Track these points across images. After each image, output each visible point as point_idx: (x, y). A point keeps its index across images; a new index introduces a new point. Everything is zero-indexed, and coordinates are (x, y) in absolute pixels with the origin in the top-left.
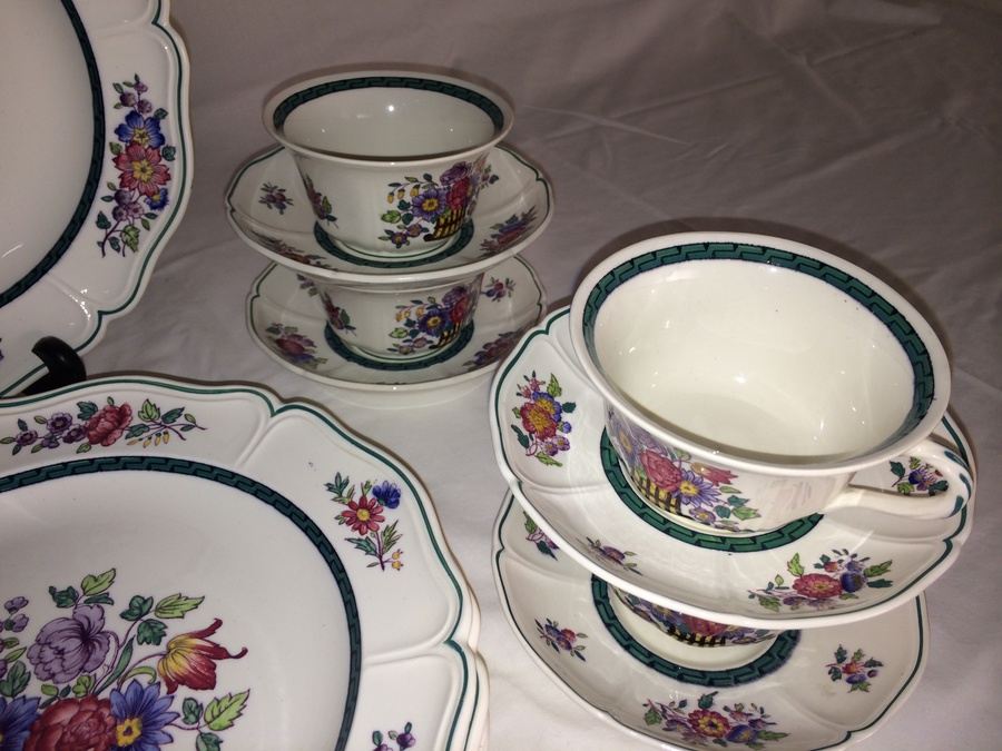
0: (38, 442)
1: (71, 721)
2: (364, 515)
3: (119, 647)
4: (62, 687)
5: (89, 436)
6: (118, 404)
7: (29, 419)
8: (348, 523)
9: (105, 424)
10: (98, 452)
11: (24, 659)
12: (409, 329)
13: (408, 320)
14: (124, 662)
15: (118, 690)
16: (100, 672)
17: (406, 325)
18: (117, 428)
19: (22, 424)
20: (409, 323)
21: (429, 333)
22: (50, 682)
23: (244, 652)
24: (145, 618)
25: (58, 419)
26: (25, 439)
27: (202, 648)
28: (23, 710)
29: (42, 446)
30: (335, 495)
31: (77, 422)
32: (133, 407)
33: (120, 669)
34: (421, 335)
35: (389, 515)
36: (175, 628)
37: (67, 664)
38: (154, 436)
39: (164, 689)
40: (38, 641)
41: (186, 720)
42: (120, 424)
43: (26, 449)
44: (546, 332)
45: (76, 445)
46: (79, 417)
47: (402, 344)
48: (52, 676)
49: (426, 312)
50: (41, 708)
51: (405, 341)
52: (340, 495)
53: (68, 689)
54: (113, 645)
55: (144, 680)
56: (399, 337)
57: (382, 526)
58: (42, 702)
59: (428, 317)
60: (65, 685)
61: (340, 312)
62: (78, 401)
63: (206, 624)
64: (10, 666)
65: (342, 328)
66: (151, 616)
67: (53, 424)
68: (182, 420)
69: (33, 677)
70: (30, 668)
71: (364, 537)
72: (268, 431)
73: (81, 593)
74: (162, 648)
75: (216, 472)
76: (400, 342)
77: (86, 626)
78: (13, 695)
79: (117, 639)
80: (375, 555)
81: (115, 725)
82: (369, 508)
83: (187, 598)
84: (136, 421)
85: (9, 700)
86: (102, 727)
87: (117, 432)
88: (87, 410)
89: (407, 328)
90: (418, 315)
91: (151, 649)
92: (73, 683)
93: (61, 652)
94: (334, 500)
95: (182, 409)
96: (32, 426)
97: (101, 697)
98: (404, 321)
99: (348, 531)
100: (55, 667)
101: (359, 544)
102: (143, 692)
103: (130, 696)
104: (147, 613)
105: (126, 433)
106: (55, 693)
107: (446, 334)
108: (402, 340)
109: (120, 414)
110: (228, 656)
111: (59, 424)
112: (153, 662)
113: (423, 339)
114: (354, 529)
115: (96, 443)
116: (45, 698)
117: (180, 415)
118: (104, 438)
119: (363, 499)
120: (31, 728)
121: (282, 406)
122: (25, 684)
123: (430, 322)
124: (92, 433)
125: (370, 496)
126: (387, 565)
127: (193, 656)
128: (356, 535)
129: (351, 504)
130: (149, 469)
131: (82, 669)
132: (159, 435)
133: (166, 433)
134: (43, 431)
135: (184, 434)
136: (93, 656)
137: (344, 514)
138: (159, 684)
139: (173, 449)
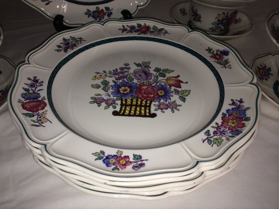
0: (128, 31)
1: (146, 89)
2: (218, 57)
3: (155, 76)
4: (142, 82)
5: (140, 32)
6: (147, 25)
7: (125, 25)
8: (214, 58)
9: (144, 30)
10: (143, 35)
11: (131, 75)
12: (218, 22)
13: (219, 19)
14: (157, 79)
15: (157, 84)
16: (151, 81)
17: (218, 21)
18: (147, 31)
19: (123, 26)
20: (219, 21)
21: (222, 25)
22: (139, 81)
23: (187, 83)
24: (160, 72)
25: (132, 27)
26: (124, 30)
27: (176, 80)
28: (134, 85)
29: (129, 32)
30: (208, 52)
31: (137, 28)
32: (151, 27)
33: (156, 80)
34: (220, 25)
35: (226, 58)
36: (168, 75)
37: (142, 78)
38: (157, 34)
39: (168, 86)
40: (134, 72)
41: (175, 93)
42: (148, 30)
43: (125, 32)
44: (277, 14)
45: (137, 33)
46: (137, 27)
47: (214, 27)
48: (139, 79)
49: (224, 17)
50: (138, 85)
51: (215, 26)
52: (210, 52)
53: (144, 83)
54: (153, 76)
55: (163, 84)
56: (214, 25)
57: (224, 60)
58: (138, 84)
59: (224, 19)
60: (143, 82)
61: (199, 15)
62: (137, 23)
63: (176, 75)
64: (128, 76)
65: (197, 21)
66: (161, 72)
67: (131, 28)
68: (164, 31)
69: (135, 79)
70: (133, 77)
71: (219, 61)
72: (187, 36)
73: (142, 65)
74: (166, 78)
75: (174, 44)
76: (213, 26)
77: (145, 71)
78: (130, 81)
79: (154, 75)
80: (223, 65)
81: (158, 91)
82: (219, 55)
83: (169, 70)
84: (152, 30)
85: (130, 82)
86: (154, 91)
87: (147, 32)
88: (139, 25)
89: (217, 22)
90: (222, 18)
91: (163, 78)
92: (145, 82)
93: (140, 75)
94: (209, 53)
95: (164, 29)
96: (126, 27)
97: (153, 85)
98: (217, 19)
99: (214, 60)
100: (140, 78)
101: (218, 63)
102: (163, 86)
103: (160, 86)
104: (160, 71)
105: (149, 32)
106: (141, 83)
107: (226, 26)
108: (214, 26)
109: (148, 28)
110: (183, 82)
111: (132, 28)
112: (164, 81)
113: (220, 27)
114: (215, 59)
115: (142, 33)
116: (138, 83)
117: (163, 30)
118: (144, 33)
119: (217, 53)
120: (136, 88)
121: (192, 30)
122: (133, 80)
123: (224, 22)
124: (141, 31)
125: (219, 53)
126: (227, 68)
127: (175, 81)
128: (216, 61)
129: (214, 54)
130: (156, 41)
131: (146, 79)
132: (158, 34)
133: (160, 34)
134: (129, 29)
135: (165, 34)
136: (148, 77)
137: (212, 56)
138: (167, 85)
139: (162, 37)
